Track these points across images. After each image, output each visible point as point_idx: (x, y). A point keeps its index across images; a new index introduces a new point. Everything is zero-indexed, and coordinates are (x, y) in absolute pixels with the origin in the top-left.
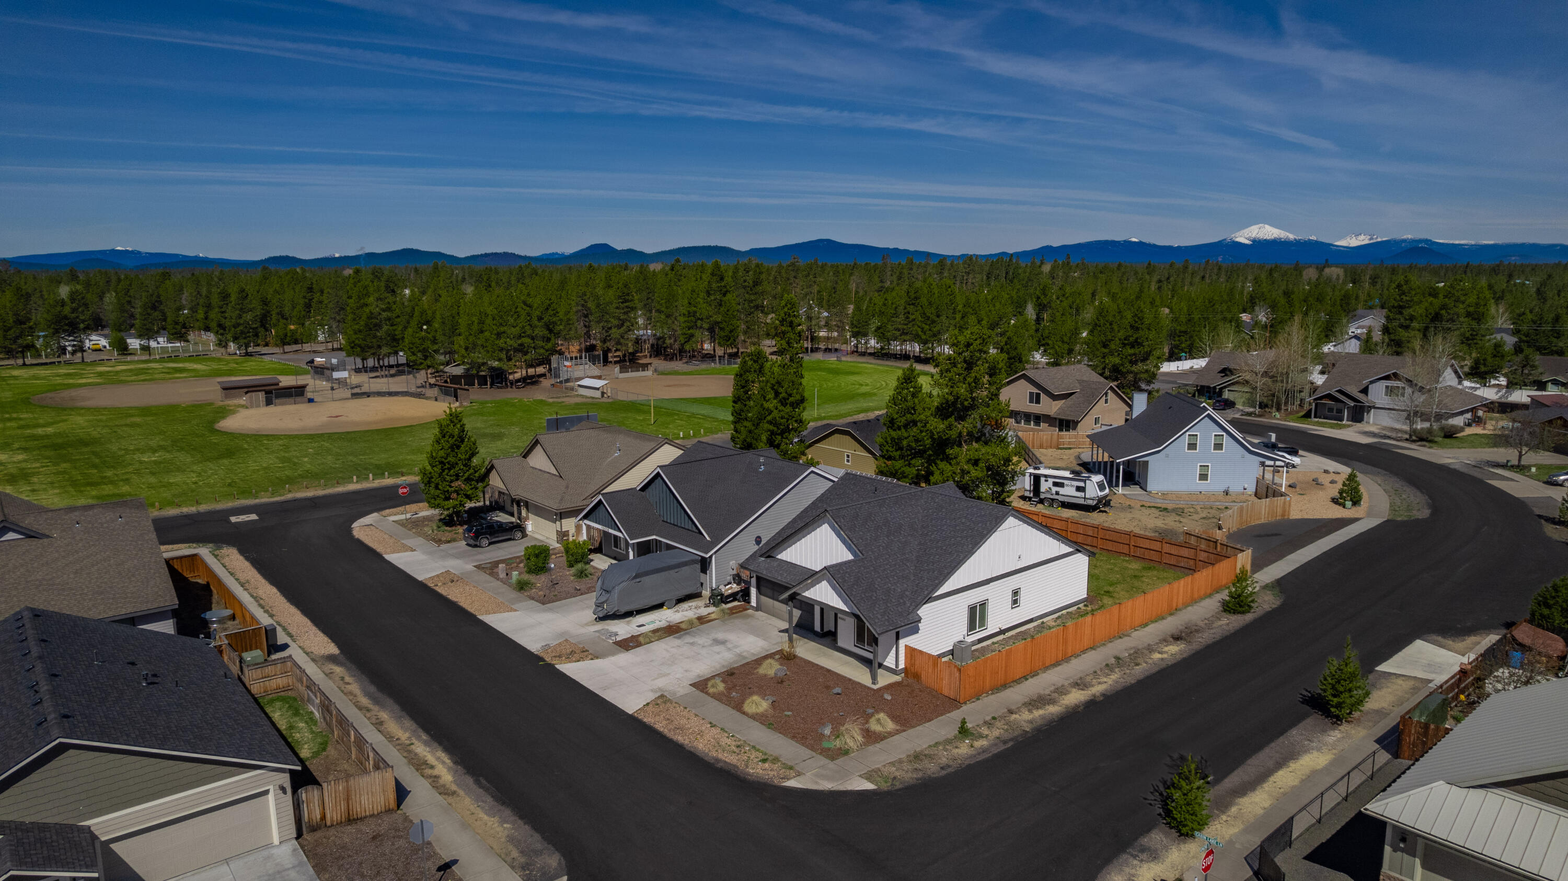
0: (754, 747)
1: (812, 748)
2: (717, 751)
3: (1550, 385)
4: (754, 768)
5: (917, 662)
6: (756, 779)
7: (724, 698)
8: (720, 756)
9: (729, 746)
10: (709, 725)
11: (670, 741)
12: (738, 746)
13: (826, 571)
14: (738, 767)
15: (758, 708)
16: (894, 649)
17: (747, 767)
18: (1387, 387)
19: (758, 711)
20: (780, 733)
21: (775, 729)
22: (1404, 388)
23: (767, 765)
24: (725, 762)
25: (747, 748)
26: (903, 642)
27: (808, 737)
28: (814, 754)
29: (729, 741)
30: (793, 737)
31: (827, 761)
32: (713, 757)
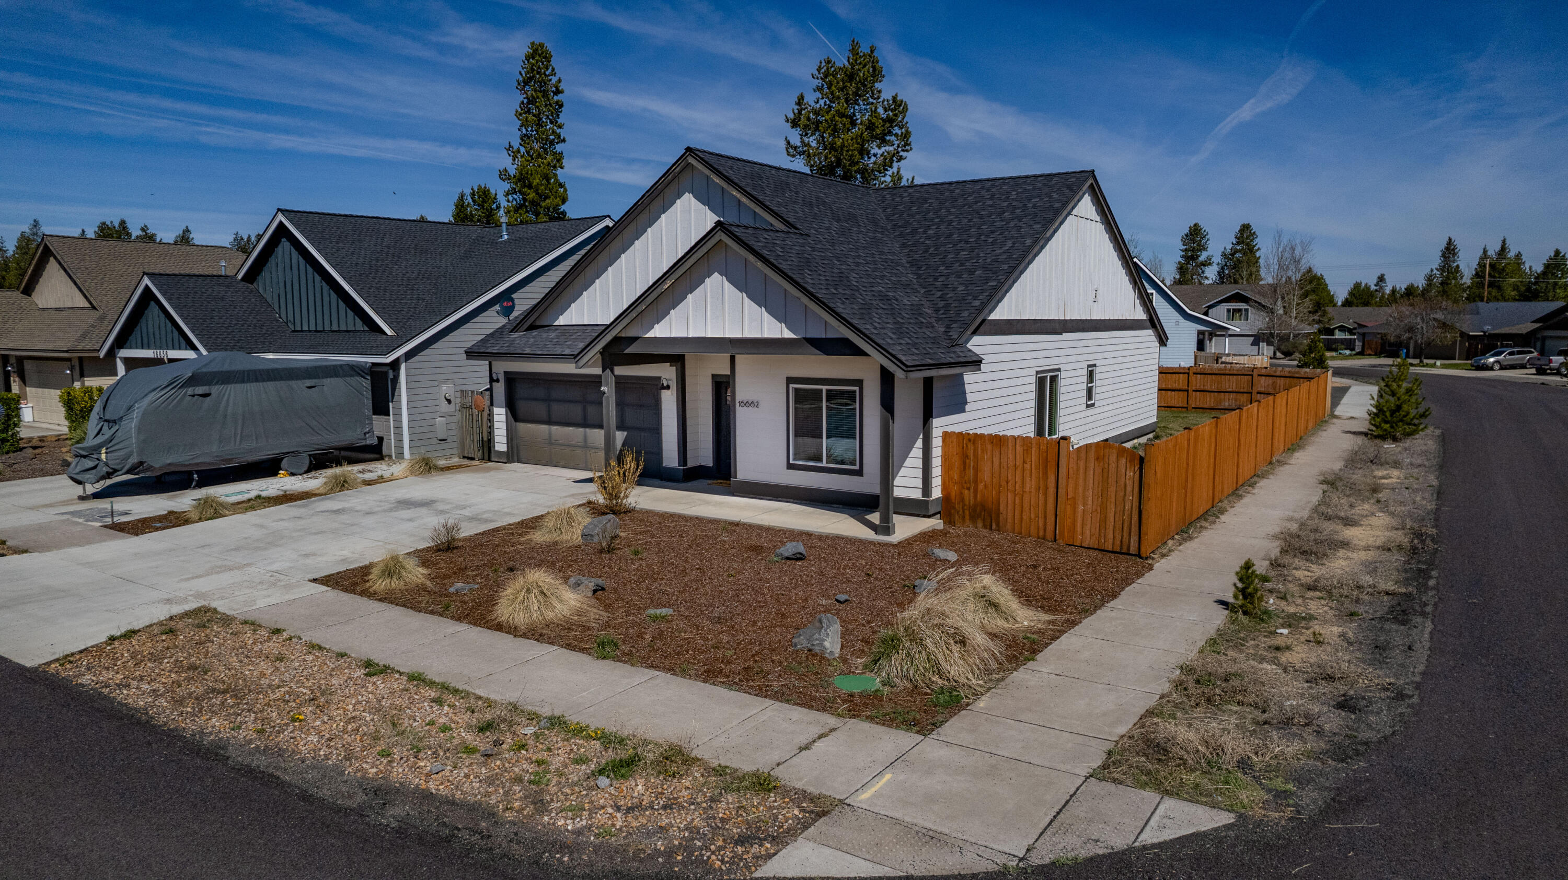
0: (556, 722)
1: (807, 702)
2: (385, 754)
3: (1337, 331)
4: (577, 811)
5: (986, 474)
6: (602, 864)
7: (425, 599)
8: (399, 773)
9: (445, 729)
10: (360, 672)
11: (172, 736)
12: (484, 728)
13: (721, 236)
14: (491, 814)
15: (548, 605)
16: (919, 443)
17: (541, 806)
18: (1229, 311)
19: (550, 615)
20: (652, 666)
21: (628, 658)
22: (1247, 310)
23: (638, 787)
24: (427, 796)
25: (529, 731)
26: (941, 425)
27: (767, 667)
28: (832, 721)
29: (443, 715)
30: (710, 675)
31: (903, 739)
32: (364, 784)
